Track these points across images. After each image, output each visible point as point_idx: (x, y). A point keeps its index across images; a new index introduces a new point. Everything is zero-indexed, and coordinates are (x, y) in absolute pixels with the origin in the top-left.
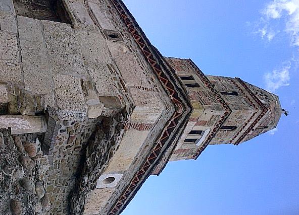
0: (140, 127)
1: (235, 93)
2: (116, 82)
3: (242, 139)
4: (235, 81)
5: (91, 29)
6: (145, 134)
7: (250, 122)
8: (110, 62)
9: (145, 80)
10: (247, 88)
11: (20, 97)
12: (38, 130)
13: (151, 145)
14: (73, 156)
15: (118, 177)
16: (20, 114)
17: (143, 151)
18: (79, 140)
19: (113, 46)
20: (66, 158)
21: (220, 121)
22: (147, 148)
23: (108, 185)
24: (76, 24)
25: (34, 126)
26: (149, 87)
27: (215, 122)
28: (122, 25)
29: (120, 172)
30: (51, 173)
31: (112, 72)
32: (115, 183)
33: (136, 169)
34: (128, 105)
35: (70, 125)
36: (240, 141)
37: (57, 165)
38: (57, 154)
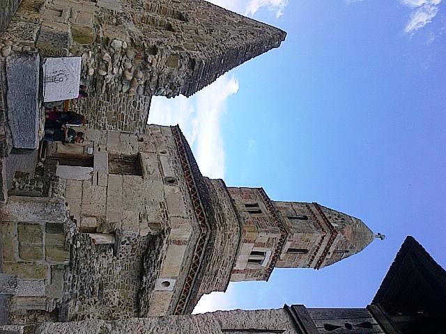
0: (179, 243)
1: (305, 218)
2: (162, 214)
3: (321, 263)
4: (310, 205)
5: (156, 178)
6: (184, 248)
7: (322, 246)
8: (163, 200)
9: (184, 212)
10: (322, 212)
11: (103, 224)
12: (110, 242)
13: (190, 256)
14: (135, 261)
15: (173, 282)
16: (101, 233)
17: (186, 261)
18: (140, 251)
19: (168, 188)
20: (132, 263)
21: (279, 243)
22: (189, 259)
23: (166, 288)
24: (146, 175)
25: (108, 240)
26: (185, 216)
27: (274, 244)
28: (181, 172)
29: (173, 278)
30: (123, 273)
31: (161, 207)
32: (170, 288)
33: (185, 276)
34: (166, 228)
35: (131, 241)
36: (319, 266)
37: (125, 268)
38: (125, 260)
